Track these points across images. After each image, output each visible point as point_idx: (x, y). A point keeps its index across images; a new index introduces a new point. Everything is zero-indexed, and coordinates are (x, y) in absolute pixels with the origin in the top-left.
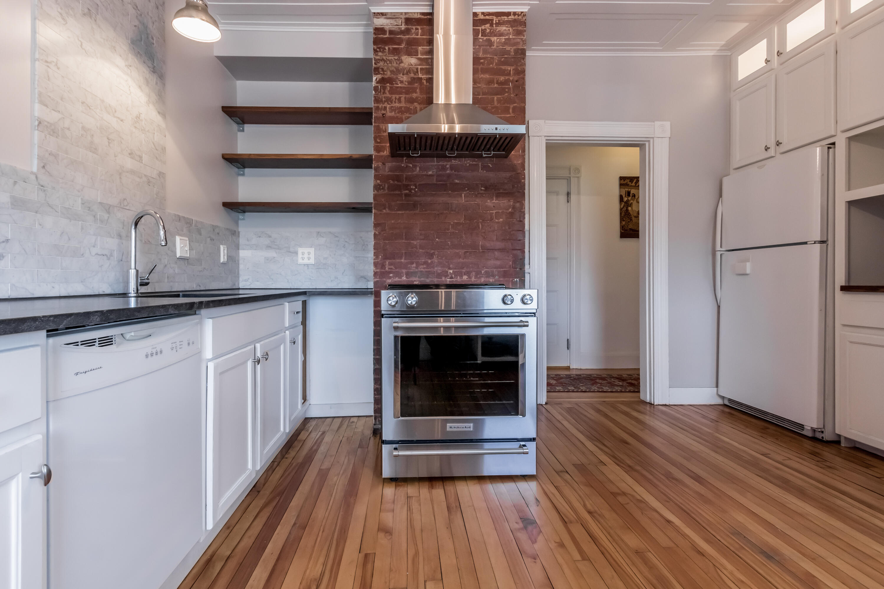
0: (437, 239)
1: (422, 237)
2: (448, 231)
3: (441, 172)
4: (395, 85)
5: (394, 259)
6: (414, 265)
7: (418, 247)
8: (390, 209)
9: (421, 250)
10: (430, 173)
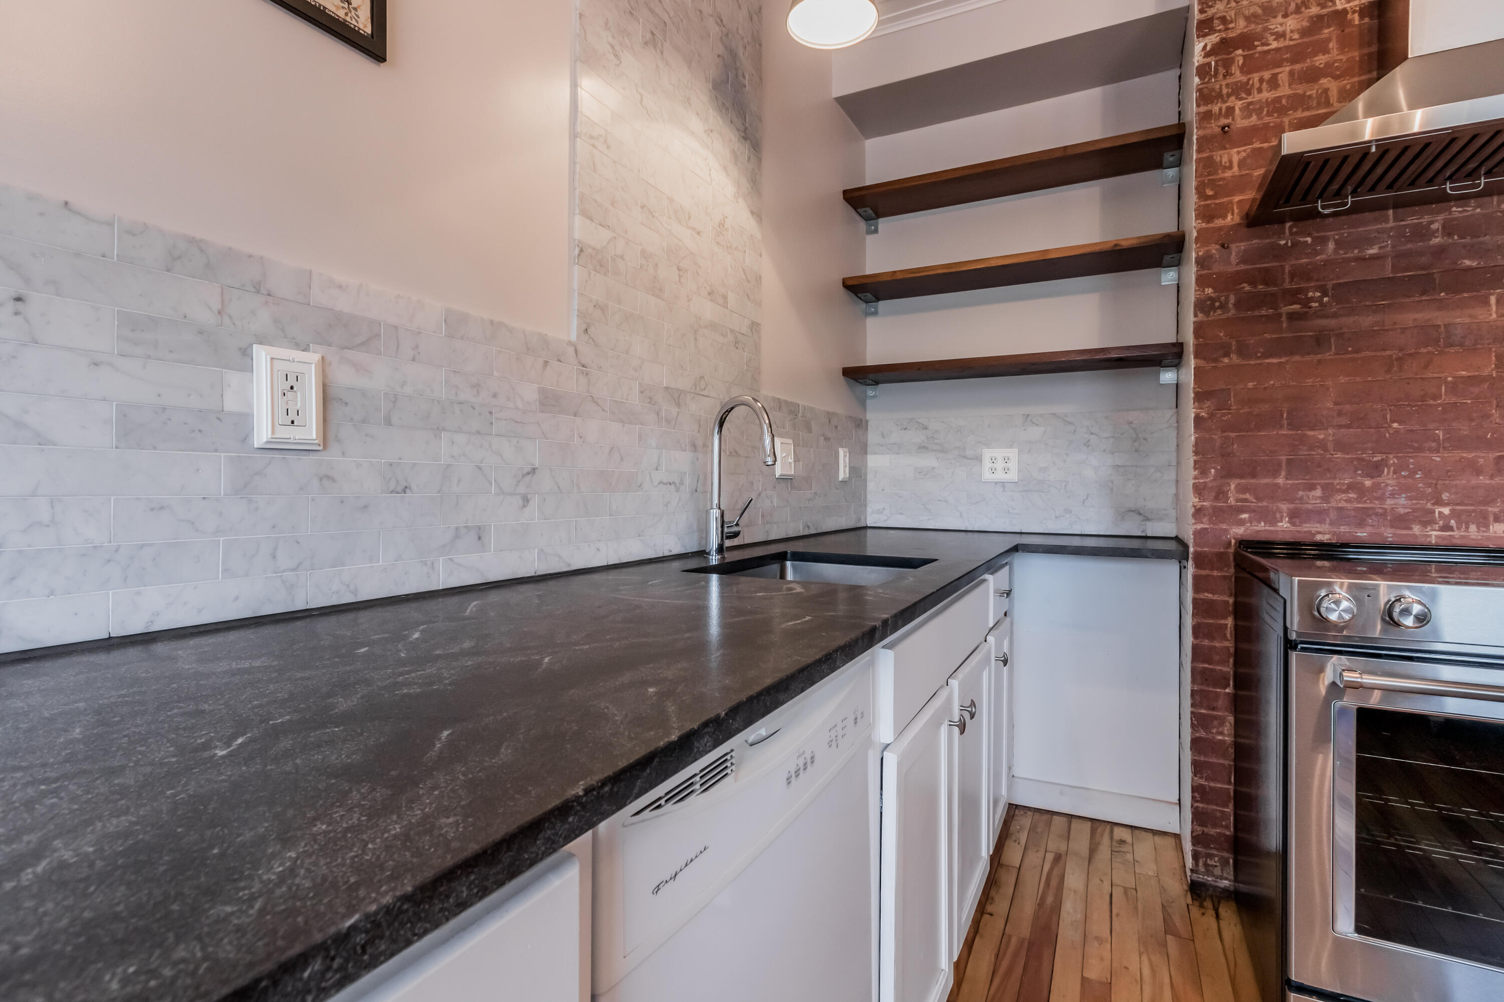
0: (1395, 425)
1: (1344, 421)
2: (1432, 402)
3: (1409, 246)
4: (1259, 49)
5: (1254, 475)
6: (1318, 492)
7: (1330, 446)
8: (1242, 351)
9: (1339, 455)
10: (1373, 251)
